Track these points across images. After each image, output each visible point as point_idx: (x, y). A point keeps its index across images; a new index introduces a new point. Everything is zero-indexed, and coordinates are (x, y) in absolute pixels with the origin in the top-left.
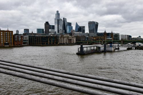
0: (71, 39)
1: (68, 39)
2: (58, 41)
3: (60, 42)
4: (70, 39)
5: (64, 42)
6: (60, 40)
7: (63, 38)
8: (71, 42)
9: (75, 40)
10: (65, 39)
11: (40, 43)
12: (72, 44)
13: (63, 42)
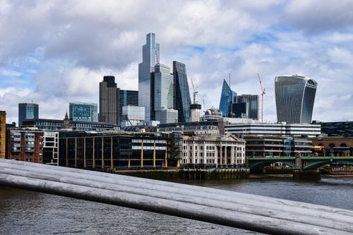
0: (229, 148)
1: (219, 148)
2: (178, 153)
3: (187, 158)
4: (226, 145)
5: (202, 160)
6: (187, 151)
7: (199, 142)
8: (229, 161)
9: (243, 152)
10: (206, 145)
11: (108, 163)
12: (235, 166)
13: (199, 158)
